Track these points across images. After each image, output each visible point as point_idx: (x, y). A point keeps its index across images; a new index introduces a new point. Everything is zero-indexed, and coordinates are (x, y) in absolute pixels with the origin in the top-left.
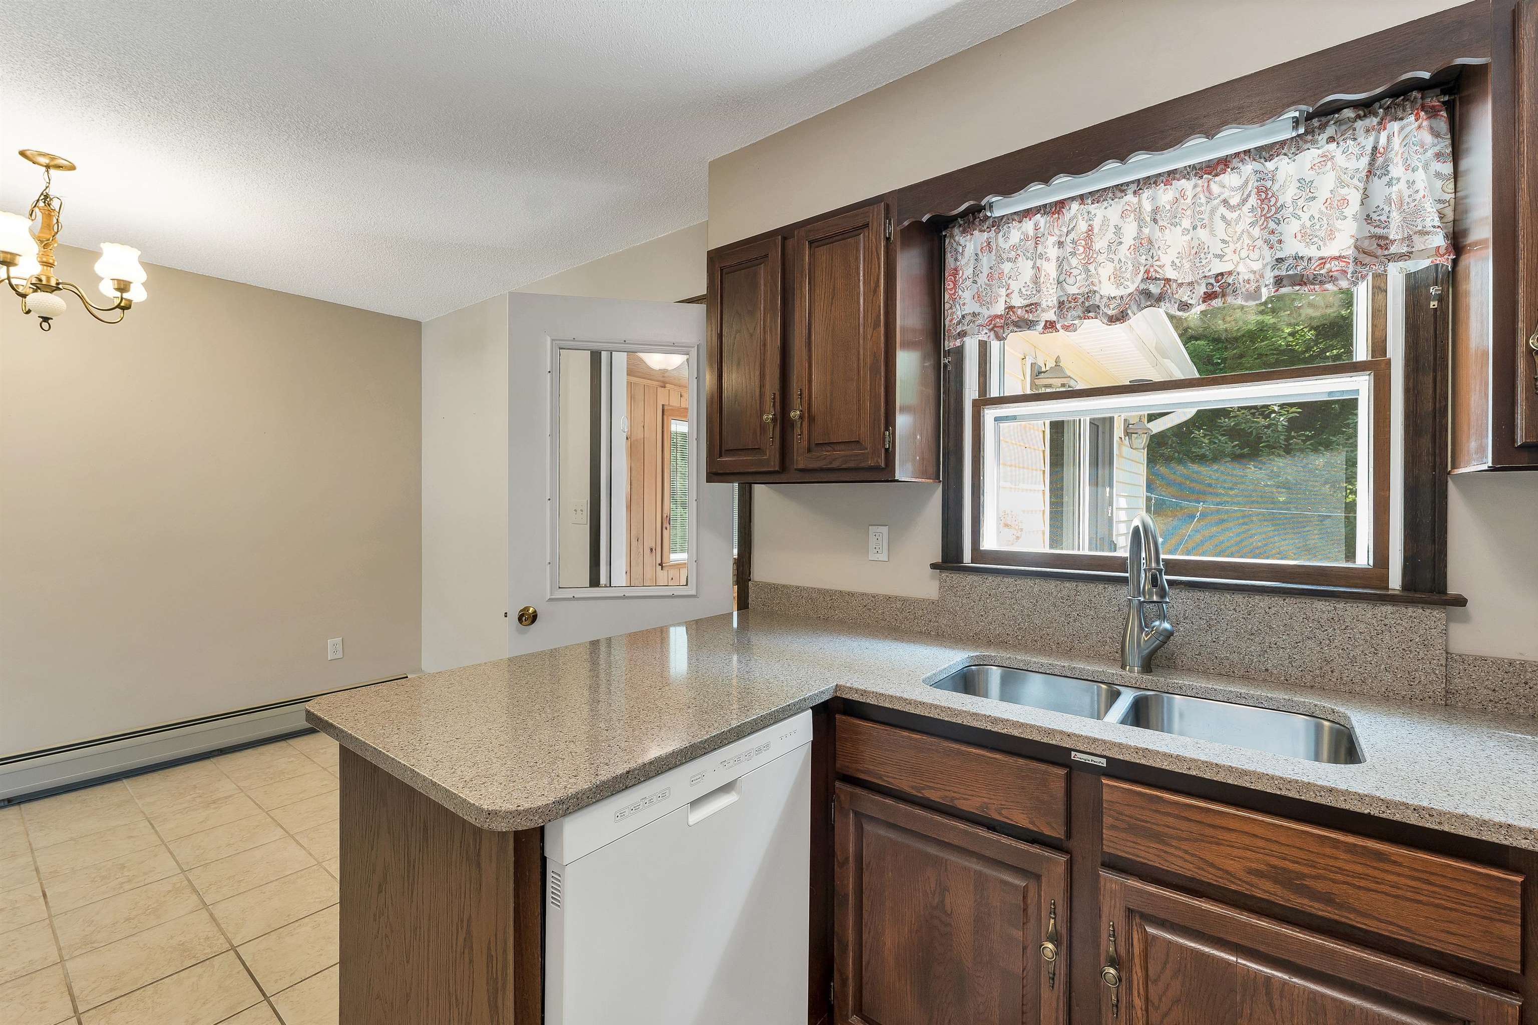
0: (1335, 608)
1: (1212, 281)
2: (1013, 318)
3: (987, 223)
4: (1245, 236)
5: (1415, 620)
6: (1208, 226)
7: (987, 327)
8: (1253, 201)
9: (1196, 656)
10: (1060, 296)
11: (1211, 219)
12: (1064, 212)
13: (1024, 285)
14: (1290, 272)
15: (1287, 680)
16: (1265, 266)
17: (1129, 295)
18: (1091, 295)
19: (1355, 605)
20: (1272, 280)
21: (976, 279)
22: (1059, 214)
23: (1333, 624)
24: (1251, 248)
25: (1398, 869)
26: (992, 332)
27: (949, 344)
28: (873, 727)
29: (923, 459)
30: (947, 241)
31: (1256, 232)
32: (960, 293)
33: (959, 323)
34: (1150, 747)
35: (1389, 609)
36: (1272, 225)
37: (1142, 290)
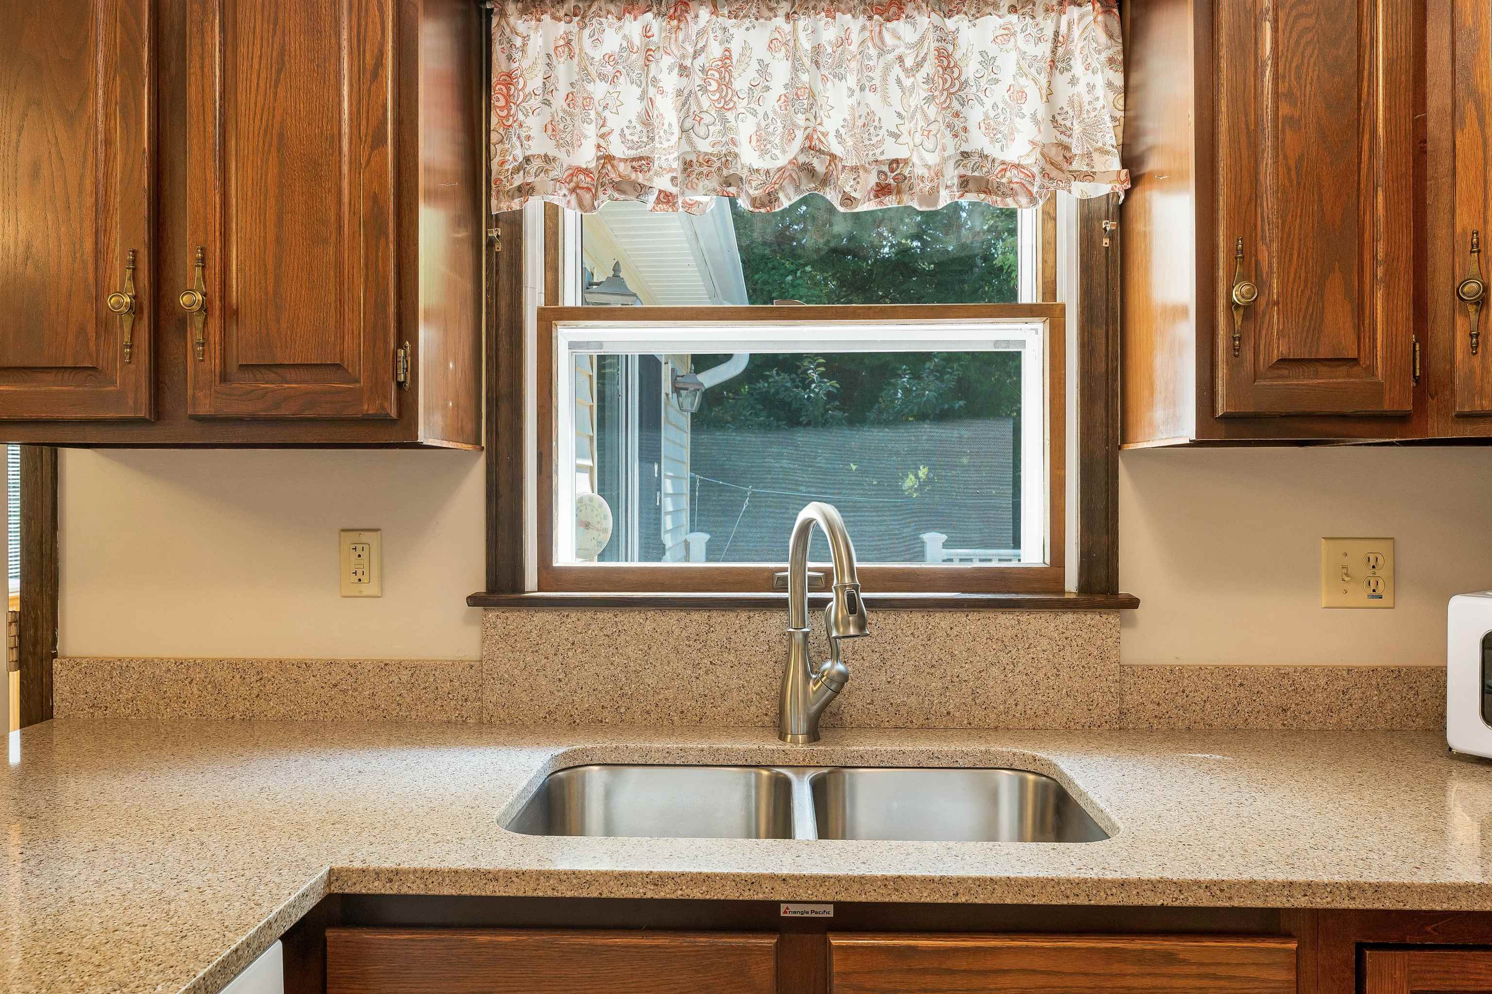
0: (1019, 621)
1: (886, 169)
2: (613, 175)
3: (566, 6)
4: (919, 115)
5: (1093, 629)
6: (879, 89)
7: (567, 185)
8: (929, 68)
9: (868, 706)
10: (685, 153)
11: (884, 79)
12: (689, 19)
13: (628, 124)
14: (976, 174)
15: (970, 724)
16: (945, 160)
17: (779, 169)
18: (730, 159)
19: (1038, 616)
20: (956, 181)
21: (549, 97)
22: (679, 21)
23: (1017, 642)
24: (926, 133)
25: (1186, 970)
26: (574, 196)
27: (500, 206)
28: (412, 940)
29: (457, 406)
30: (495, 21)
31: (932, 111)
32: (521, 117)
33: (517, 170)
34: (903, 873)
35: (1068, 617)
36: (956, 105)
37: (803, 164)
